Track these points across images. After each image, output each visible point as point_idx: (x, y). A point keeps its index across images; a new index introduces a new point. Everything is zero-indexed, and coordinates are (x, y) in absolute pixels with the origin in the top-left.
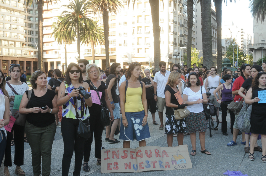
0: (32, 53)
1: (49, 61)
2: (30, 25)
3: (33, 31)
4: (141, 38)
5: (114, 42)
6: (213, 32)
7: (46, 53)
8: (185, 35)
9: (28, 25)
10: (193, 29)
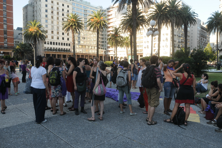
0: (103, 52)
1: (110, 56)
2: (102, 38)
3: (103, 41)
4: (156, 44)
5: (141, 46)
6: (203, 40)
7: (110, 52)
8: (182, 42)
9: (101, 38)
10: (188, 38)
